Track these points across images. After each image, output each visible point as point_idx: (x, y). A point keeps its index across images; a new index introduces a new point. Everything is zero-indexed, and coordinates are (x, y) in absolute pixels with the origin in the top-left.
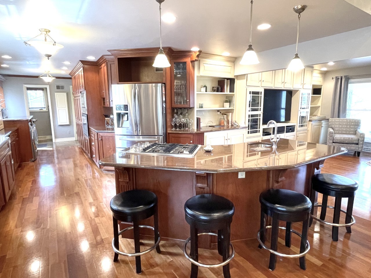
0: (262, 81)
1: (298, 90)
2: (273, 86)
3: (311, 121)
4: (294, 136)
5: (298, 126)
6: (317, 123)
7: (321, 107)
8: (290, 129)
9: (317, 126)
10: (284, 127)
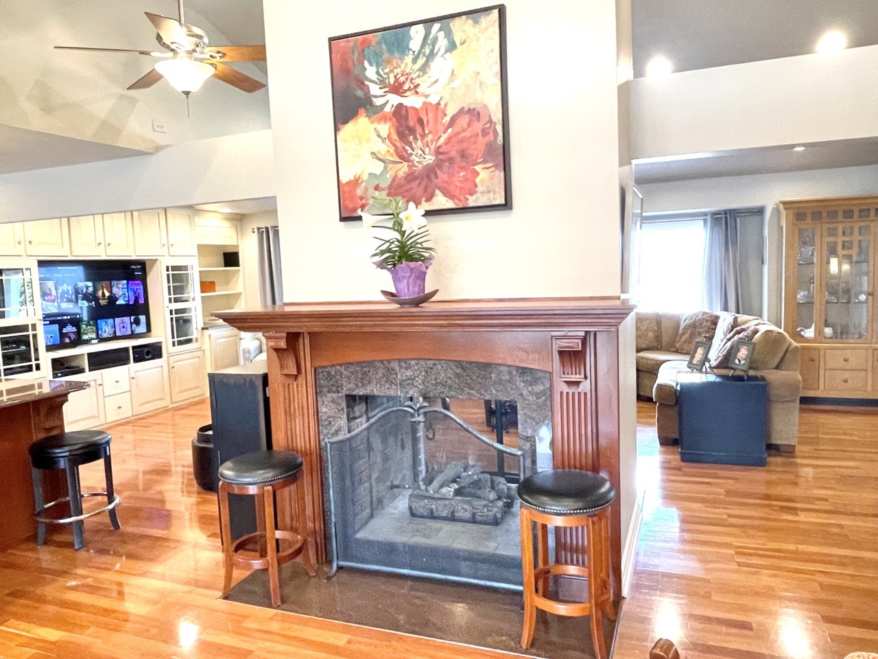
0: (28, 244)
1: (157, 260)
2: (68, 254)
3: (207, 329)
4: (161, 368)
5: (170, 344)
6: (224, 333)
7: (243, 294)
8: (148, 353)
9: (225, 340)
10: (126, 349)
